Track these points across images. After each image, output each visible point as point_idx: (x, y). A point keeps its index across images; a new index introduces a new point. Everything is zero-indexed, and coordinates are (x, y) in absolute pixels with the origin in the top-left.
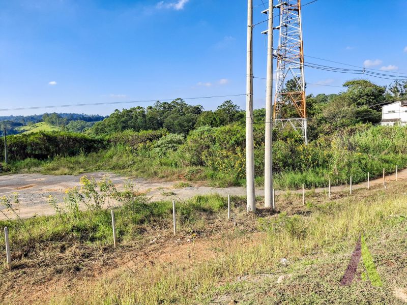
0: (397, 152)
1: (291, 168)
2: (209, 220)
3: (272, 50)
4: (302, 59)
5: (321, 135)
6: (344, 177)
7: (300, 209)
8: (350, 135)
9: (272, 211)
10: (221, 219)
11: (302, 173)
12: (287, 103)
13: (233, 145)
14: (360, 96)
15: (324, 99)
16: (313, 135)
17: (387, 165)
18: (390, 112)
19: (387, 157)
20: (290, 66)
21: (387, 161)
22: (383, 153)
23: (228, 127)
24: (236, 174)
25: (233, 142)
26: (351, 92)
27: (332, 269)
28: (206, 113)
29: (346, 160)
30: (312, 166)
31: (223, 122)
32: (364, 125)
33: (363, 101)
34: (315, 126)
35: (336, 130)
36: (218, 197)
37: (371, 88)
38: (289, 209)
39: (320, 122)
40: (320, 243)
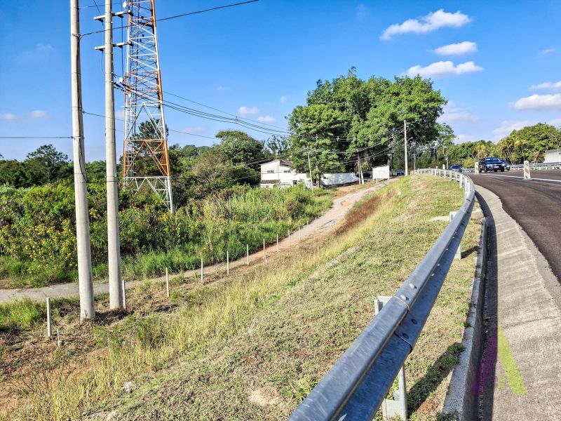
0: (277, 219)
1: (150, 247)
2: (12, 344)
3: (113, 75)
4: (160, 95)
5: (190, 200)
6: (220, 253)
7: (163, 303)
8: (226, 199)
9: (121, 313)
10: (36, 340)
11: (166, 253)
12: (142, 155)
13: (56, 217)
14: (236, 152)
15: (194, 152)
16: (180, 199)
17: (267, 235)
18: (268, 172)
19: (266, 225)
20: (144, 103)
21: (267, 230)
22: (263, 221)
23: (46, 188)
24: (62, 264)
25: (57, 212)
26: (226, 145)
27: (178, 385)
28: (6, 164)
29: (222, 231)
30: (179, 241)
31: (37, 180)
32: (241, 187)
33: (239, 157)
34: (183, 187)
35: (210, 193)
36: (29, 304)
37: (247, 142)
38: (147, 307)
39: (188, 182)
40: (181, 348)
